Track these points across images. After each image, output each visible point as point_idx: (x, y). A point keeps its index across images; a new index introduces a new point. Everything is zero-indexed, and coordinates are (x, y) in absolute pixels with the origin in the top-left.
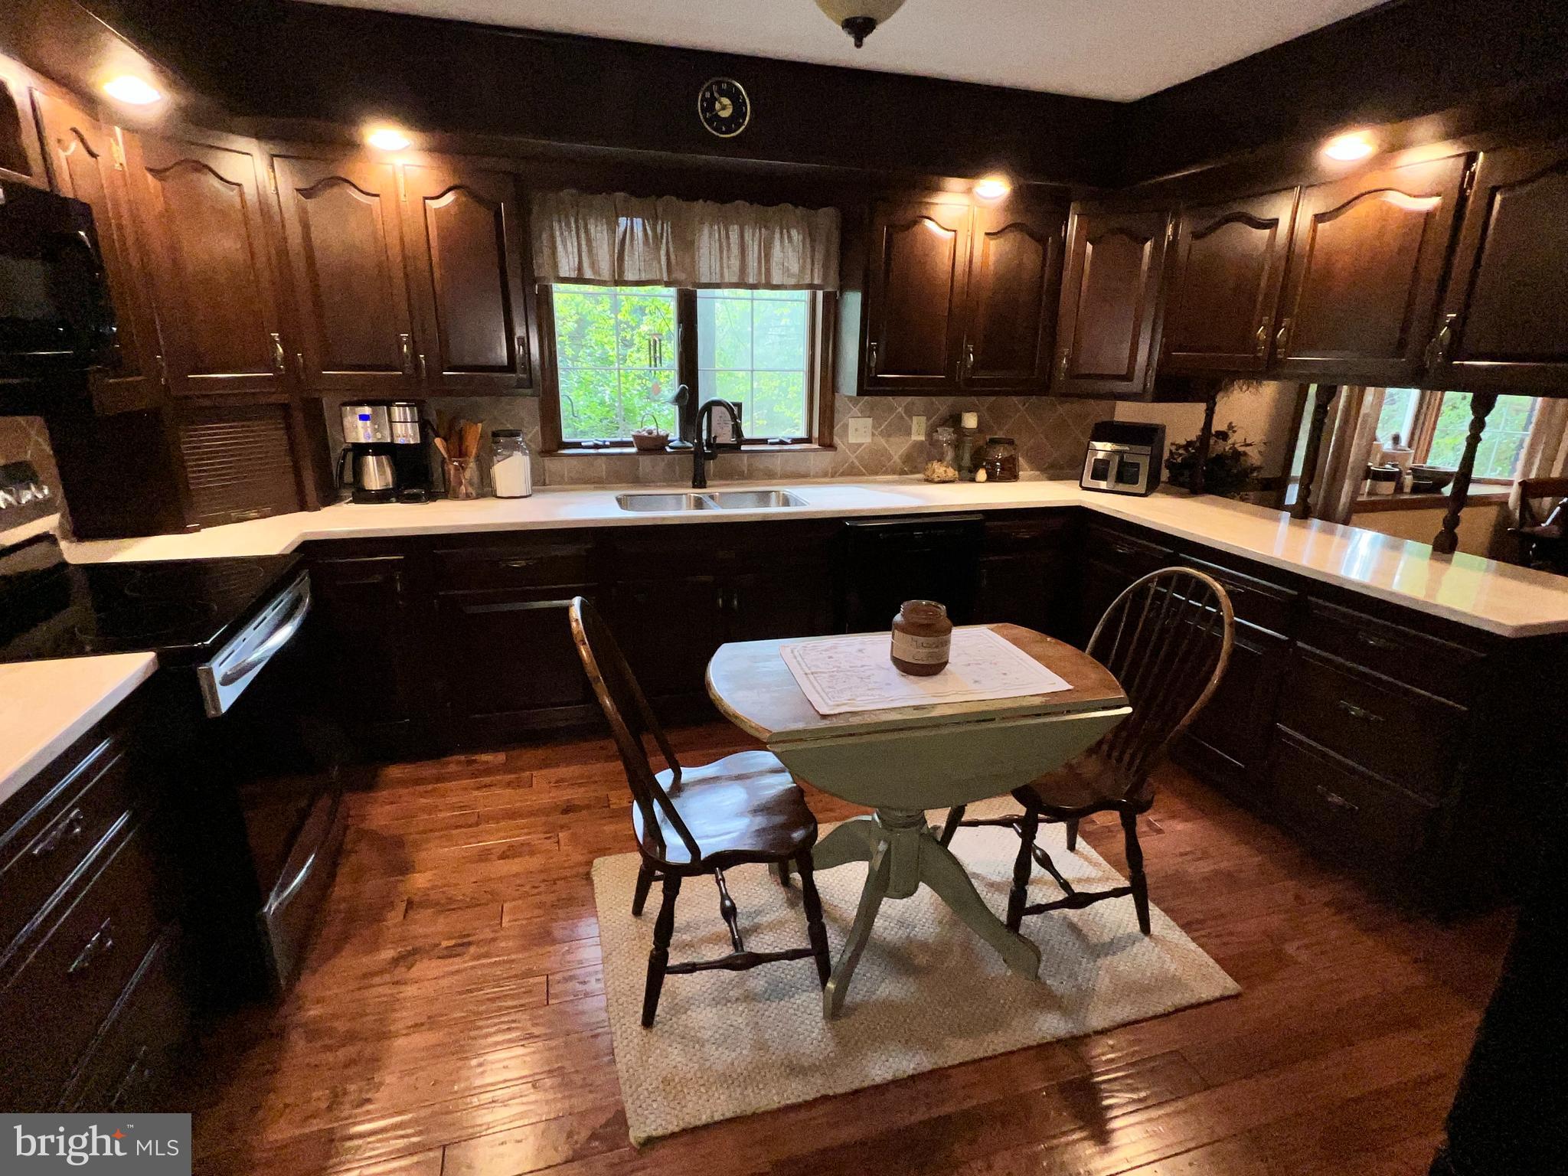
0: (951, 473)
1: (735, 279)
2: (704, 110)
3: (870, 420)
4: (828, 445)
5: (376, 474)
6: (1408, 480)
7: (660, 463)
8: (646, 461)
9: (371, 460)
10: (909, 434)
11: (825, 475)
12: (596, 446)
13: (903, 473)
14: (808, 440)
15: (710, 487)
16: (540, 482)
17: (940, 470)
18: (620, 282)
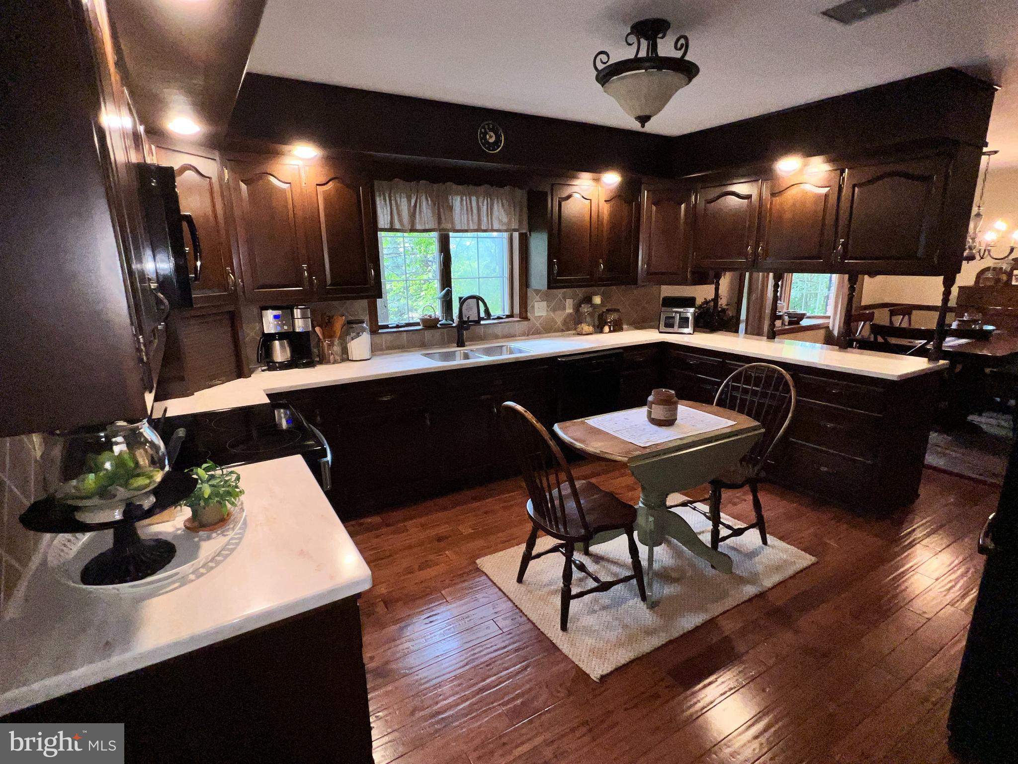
0: (591, 329)
1: (476, 228)
2: (481, 139)
3: (545, 303)
4: (524, 317)
5: (280, 352)
6: (786, 318)
7: (437, 334)
8: (428, 334)
9: (277, 343)
10: (564, 309)
11: (524, 335)
12: (398, 327)
13: (563, 331)
14: (511, 316)
15: (467, 346)
16: (376, 350)
17: (586, 328)
18: (413, 230)
